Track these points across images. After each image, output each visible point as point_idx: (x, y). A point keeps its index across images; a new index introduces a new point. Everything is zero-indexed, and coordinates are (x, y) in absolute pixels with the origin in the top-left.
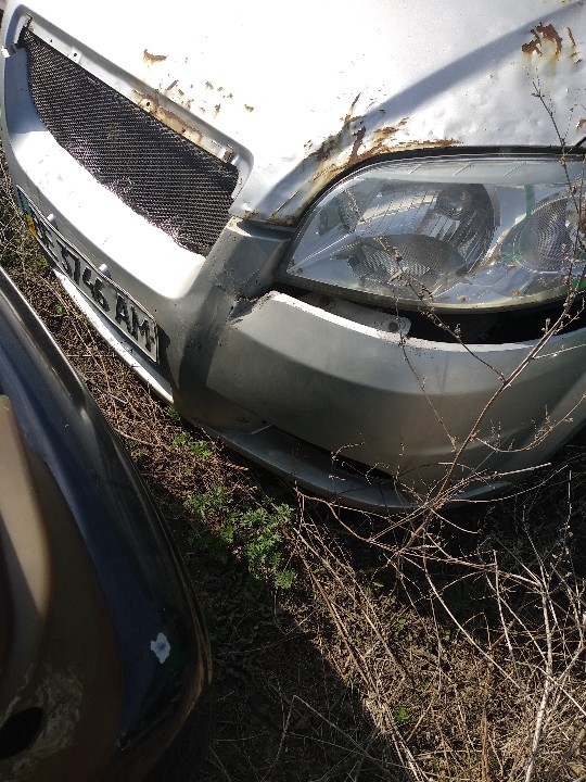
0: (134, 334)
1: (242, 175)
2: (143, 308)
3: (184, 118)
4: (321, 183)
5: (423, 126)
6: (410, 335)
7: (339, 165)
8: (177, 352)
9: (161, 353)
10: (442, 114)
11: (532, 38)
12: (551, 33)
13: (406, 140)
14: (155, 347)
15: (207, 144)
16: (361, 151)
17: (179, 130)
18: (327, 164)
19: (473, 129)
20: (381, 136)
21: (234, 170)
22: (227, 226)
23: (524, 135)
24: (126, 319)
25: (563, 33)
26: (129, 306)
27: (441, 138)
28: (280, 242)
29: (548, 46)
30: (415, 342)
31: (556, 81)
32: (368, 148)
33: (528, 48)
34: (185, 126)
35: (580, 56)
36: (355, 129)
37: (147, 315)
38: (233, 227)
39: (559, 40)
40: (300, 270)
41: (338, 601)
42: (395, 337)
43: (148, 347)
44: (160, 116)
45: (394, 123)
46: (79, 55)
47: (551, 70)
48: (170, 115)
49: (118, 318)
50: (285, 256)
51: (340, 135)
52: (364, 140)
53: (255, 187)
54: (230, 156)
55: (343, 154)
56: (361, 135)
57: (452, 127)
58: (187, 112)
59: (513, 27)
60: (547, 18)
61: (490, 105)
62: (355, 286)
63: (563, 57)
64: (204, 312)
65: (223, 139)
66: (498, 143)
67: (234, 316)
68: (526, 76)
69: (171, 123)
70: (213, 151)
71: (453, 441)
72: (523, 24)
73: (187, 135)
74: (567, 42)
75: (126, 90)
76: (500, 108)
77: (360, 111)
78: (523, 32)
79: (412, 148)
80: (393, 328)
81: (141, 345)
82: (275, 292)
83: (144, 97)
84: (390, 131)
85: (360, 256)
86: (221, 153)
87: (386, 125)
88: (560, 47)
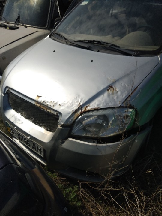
0: (37, 151)
1: (60, 117)
3: (47, 107)
4: (76, 117)
5: (93, 105)
6: (97, 143)
7: (79, 114)
8: (48, 153)
9: (44, 155)
10: (96, 103)
11: (108, 88)
13: (91, 108)
15: (52, 112)
16: (82, 111)
17: (46, 109)
18: (77, 114)
19: (102, 105)
20: (85, 108)
21: (58, 116)
23: (111, 105)
24: (35, 148)
26: (36, 145)
27: (96, 107)
28: (69, 129)
29: (112, 89)
30: (99, 145)
32: (84, 110)
33: (108, 90)
35: (117, 91)
37: (41, 146)
38: (59, 127)
39: (113, 88)
40: (74, 133)
43: (41, 153)
44: (42, 107)
45: (88, 105)
47: (113, 94)
48: (44, 107)
49: (33, 148)
50: (71, 131)
51: (78, 109)
52: (83, 109)
53: (62, 120)
54: (57, 114)
55: (79, 112)
56: (82, 108)
57: (98, 105)
59: (105, 87)
60: (110, 85)
61: (103, 101)
62: (84, 135)
63: (114, 91)
65: (55, 111)
66: (107, 107)
67: (61, 144)
68: (109, 95)
70: (54, 113)
71: (110, 163)
73: (48, 110)
74: (115, 88)
75: (33, 102)
76: (105, 101)
77: (81, 104)
79: (92, 109)
80: (94, 142)
81: (39, 153)
82: (69, 138)
83: (38, 104)
84: (87, 107)
85: (84, 129)
87: (86, 106)
88: (114, 89)
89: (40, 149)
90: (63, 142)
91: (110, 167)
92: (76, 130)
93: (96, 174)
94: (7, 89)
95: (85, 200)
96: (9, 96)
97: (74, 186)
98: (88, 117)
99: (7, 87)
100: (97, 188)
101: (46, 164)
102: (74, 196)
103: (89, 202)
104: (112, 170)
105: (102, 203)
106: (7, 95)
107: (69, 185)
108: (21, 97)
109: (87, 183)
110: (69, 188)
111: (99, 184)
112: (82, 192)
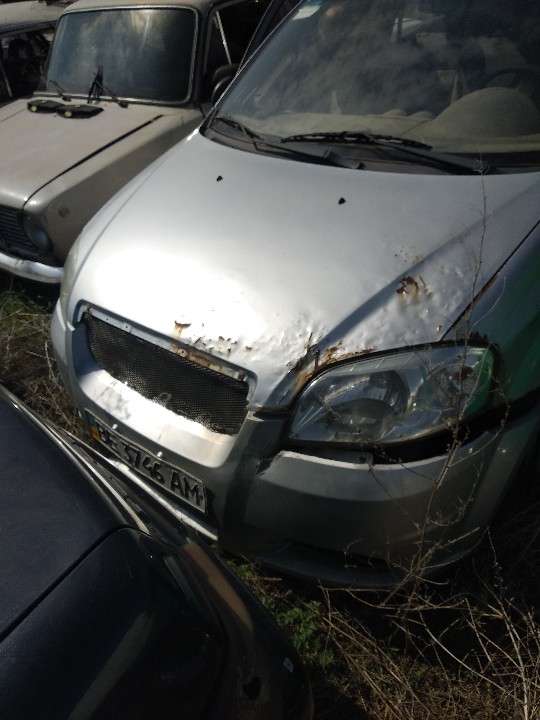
0: (187, 496)
1: (251, 387)
2: (193, 477)
3: (208, 358)
4: (300, 384)
5: (353, 343)
6: (375, 463)
7: (310, 372)
8: (221, 503)
9: (209, 506)
10: (361, 335)
11: (400, 286)
12: (410, 281)
13: (346, 351)
14: (203, 502)
15: (226, 371)
16: (320, 363)
17: (206, 364)
18: (302, 373)
19: (381, 341)
20: (329, 353)
21: (246, 385)
22: (247, 417)
23: (411, 338)
24: (179, 487)
25: (417, 280)
26: (182, 478)
27: (364, 349)
28: (281, 421)
29: (410, 288)
30: (379, 467)
31: (420, 306)
32: (324, 361)
33: (400, 291)
34: (210, 363)
35: (430, 291)
36: (313, 351)
37: (197, 481)
38: (250, 416)
39: (416, 284)
40: (297, 435)
41: (369, 669)
42: (365, 467)
43: (198, 503)
44: (192, 358)
45: (336, 344)
46: (129, 327)
47: (416, 301)
48: (198, 357)
49: (173, 487)
50: (287, 427)
51: (306, 357)
52: (321, 356)
53: (258, 395)
54: (241, 377)
55: (310, 366)
56: (318, 354)
57: (369, 342)
58: (209, 355)
59: (389, 282)
60: (406, 273)
61: (386, 328)
62: (331, 438)
63: (420, 293)
64: (238, 473)
65: (235, 367)
66: (397, 346)
67: (259, 472)
68: (403, 308)
69: (200, 361)
70: (230, 375)
71: (417, 525)
72: (394, 278)
73: (212, 367)
74: (420, 284)
75: (166, 345)
76: (393, 327)
77: (315, 341)
78: (395, 283)
79: (350, 357)
80: (363, 461)
81: (192, 503)
82: (284, 452)
83: (179, 348)
84: (334, 349)
85: (330, 420)
86: (236, 376)
87: (331, 347)
88: (417, 288)
89: (196, 489)
90: (265, 465)
91: (418, 538)
92: (303, 424)
93: (375, 560)
94: (83, 309)
95: (344, 647)
96: (88, 330)
97: (308, 602)
98: (340, 381)
99: (82, 303)
100: (382, 606)
101: (214, 537)
102: (310, 632)
103: (360, 650)
104: (426, 548)
105: (400, 653)
106: (83, 327)
107: (291, 599)
108: (128, 330)
109: (347, 590)
110: (292, 608)
111: (388, 594)
112: (334, 621)
